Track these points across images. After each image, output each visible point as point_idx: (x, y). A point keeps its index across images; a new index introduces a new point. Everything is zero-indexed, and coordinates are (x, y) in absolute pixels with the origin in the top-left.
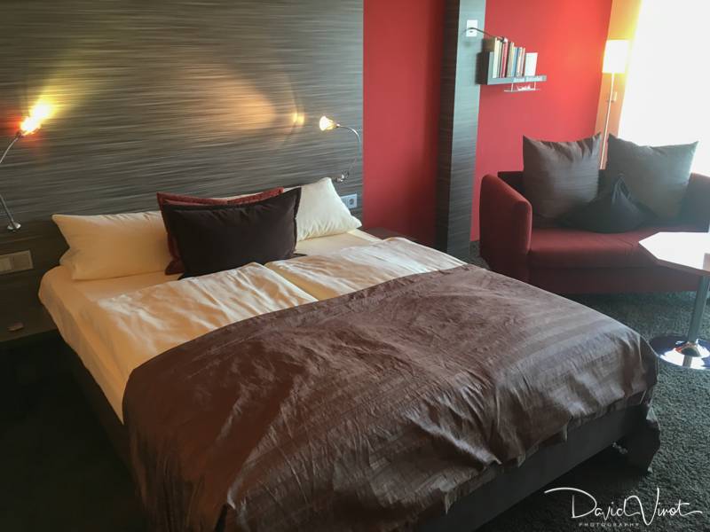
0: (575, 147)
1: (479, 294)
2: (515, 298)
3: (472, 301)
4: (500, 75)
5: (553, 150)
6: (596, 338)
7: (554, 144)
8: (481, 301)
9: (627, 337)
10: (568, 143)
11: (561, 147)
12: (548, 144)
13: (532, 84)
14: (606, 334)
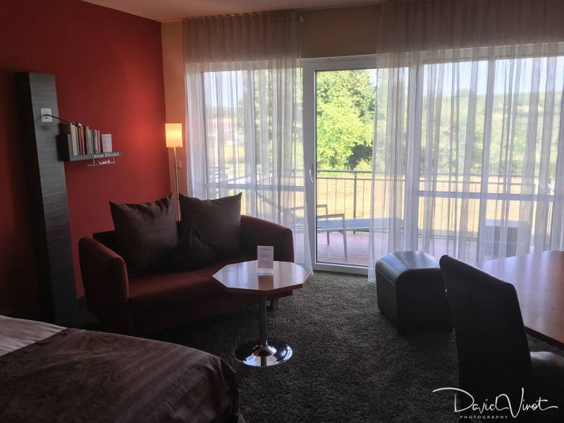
0: (154, 207)
1: (76, 359)
2: (113, 353)
3: (71, 367)
4: (80, 153)
5: (137, 211)
6: (186, 373)
7: (136, 205)
8: (78, 366)
9: (210, 363)
10: (148, 204)
11: (143, 207)
12: (131, 206)
13: (111, 159)
14: (193, 367)
